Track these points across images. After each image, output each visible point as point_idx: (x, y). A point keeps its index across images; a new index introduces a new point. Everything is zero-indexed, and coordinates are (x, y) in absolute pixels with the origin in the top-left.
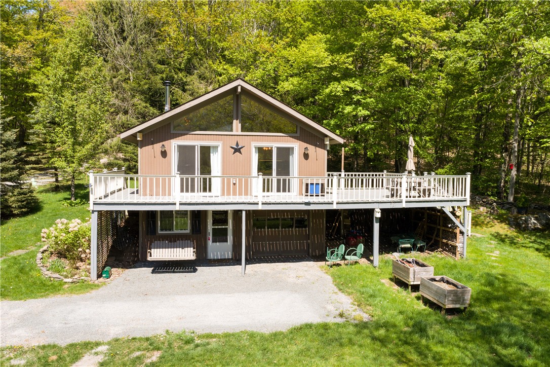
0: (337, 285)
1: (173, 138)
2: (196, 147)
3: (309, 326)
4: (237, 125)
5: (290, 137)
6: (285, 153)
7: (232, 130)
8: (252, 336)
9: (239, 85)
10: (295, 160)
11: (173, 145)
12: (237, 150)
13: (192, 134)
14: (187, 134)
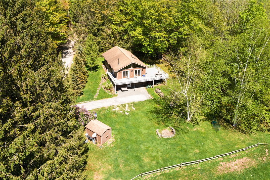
0: (148, 93)
2: (125, 71)
3: (146, 100)
4: (132, 67)
5: (140, 68)
6: (139, 71)
8: (141, 102)
10: (141, 71)
11: (122, 71)
12: (132, 71)
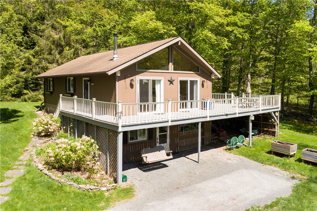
1: (137, 75)
2: (150, 80)
4: (171, 66)
5: (196, 74)
7: (168, 69)
9: (180, 41)
10: (198, 88)
11: (137, 79)
12: (171, 82)
13: (148, 72)
14: (145, 72)
